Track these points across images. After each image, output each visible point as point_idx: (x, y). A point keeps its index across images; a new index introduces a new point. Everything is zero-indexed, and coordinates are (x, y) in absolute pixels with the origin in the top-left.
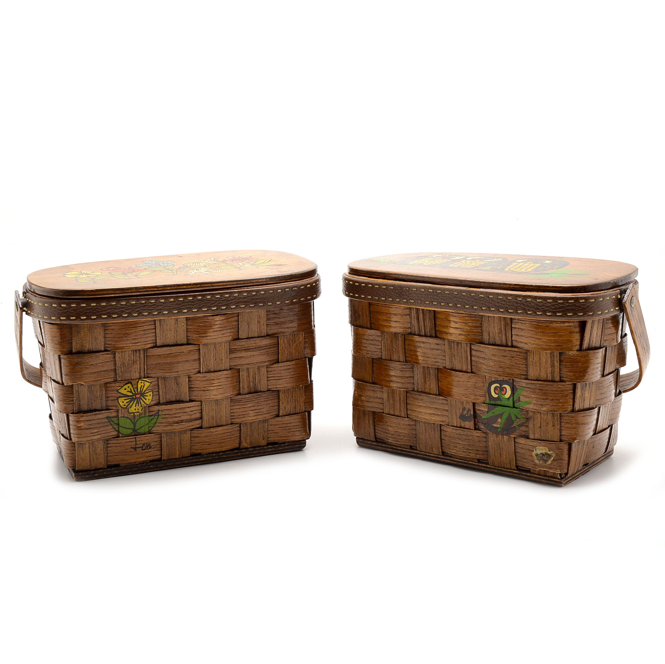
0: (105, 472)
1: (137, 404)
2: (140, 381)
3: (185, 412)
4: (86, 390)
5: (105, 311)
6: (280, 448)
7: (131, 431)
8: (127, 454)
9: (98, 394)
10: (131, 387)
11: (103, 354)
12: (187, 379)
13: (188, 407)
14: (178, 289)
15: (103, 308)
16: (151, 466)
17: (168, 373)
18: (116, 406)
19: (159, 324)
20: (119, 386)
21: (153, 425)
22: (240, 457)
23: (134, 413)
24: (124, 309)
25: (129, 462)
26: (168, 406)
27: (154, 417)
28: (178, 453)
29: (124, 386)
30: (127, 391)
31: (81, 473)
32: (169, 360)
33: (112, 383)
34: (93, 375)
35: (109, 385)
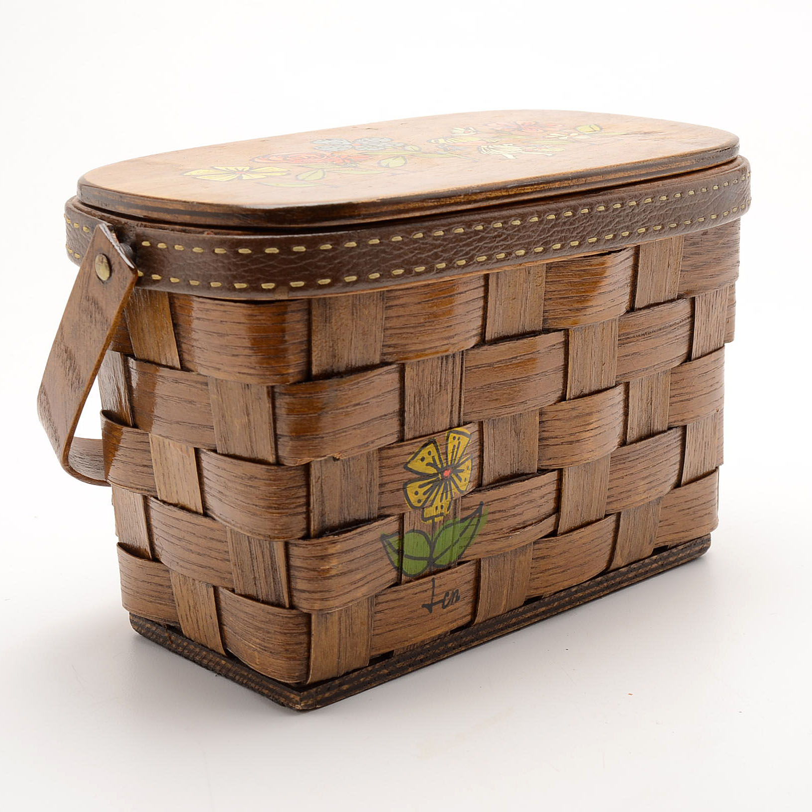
0: (362, 677)
1: (445, 494)
2: (452, 435)
3: (531, 501)
4: (338, 473)
5: (400, 256)
6: (671, 559)
7: (424, 563)
8: (413, 623)
9: (364, 479)
10: (434, 453)
11: (381, 374)
12: (537, 418)
13: (536, 488)
14: (545, 190)
15: (394, 248)
16: (450, 645)
17: (506, 406)
18: (400, 506)
19: (495, 285)
20: (410, 453)
21: (467, 542)
22: (606, 592)
23: (432, 518)
24: (440, 249)
25: (414, 641)
26: (501, 490)
27: (471, 522)
28: (504, 603)
29: (420, 451)
30: (427, 465)
31: (315, 689)
32: (509, 375)
33: (393, 447)
34: (359, 431)
35: (385, 453)
